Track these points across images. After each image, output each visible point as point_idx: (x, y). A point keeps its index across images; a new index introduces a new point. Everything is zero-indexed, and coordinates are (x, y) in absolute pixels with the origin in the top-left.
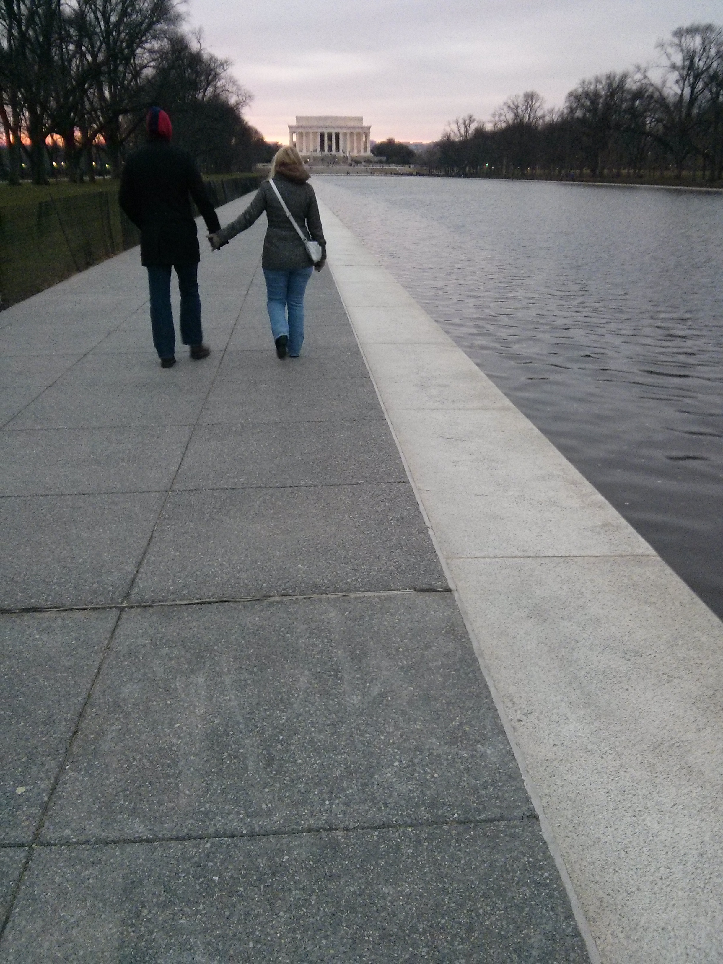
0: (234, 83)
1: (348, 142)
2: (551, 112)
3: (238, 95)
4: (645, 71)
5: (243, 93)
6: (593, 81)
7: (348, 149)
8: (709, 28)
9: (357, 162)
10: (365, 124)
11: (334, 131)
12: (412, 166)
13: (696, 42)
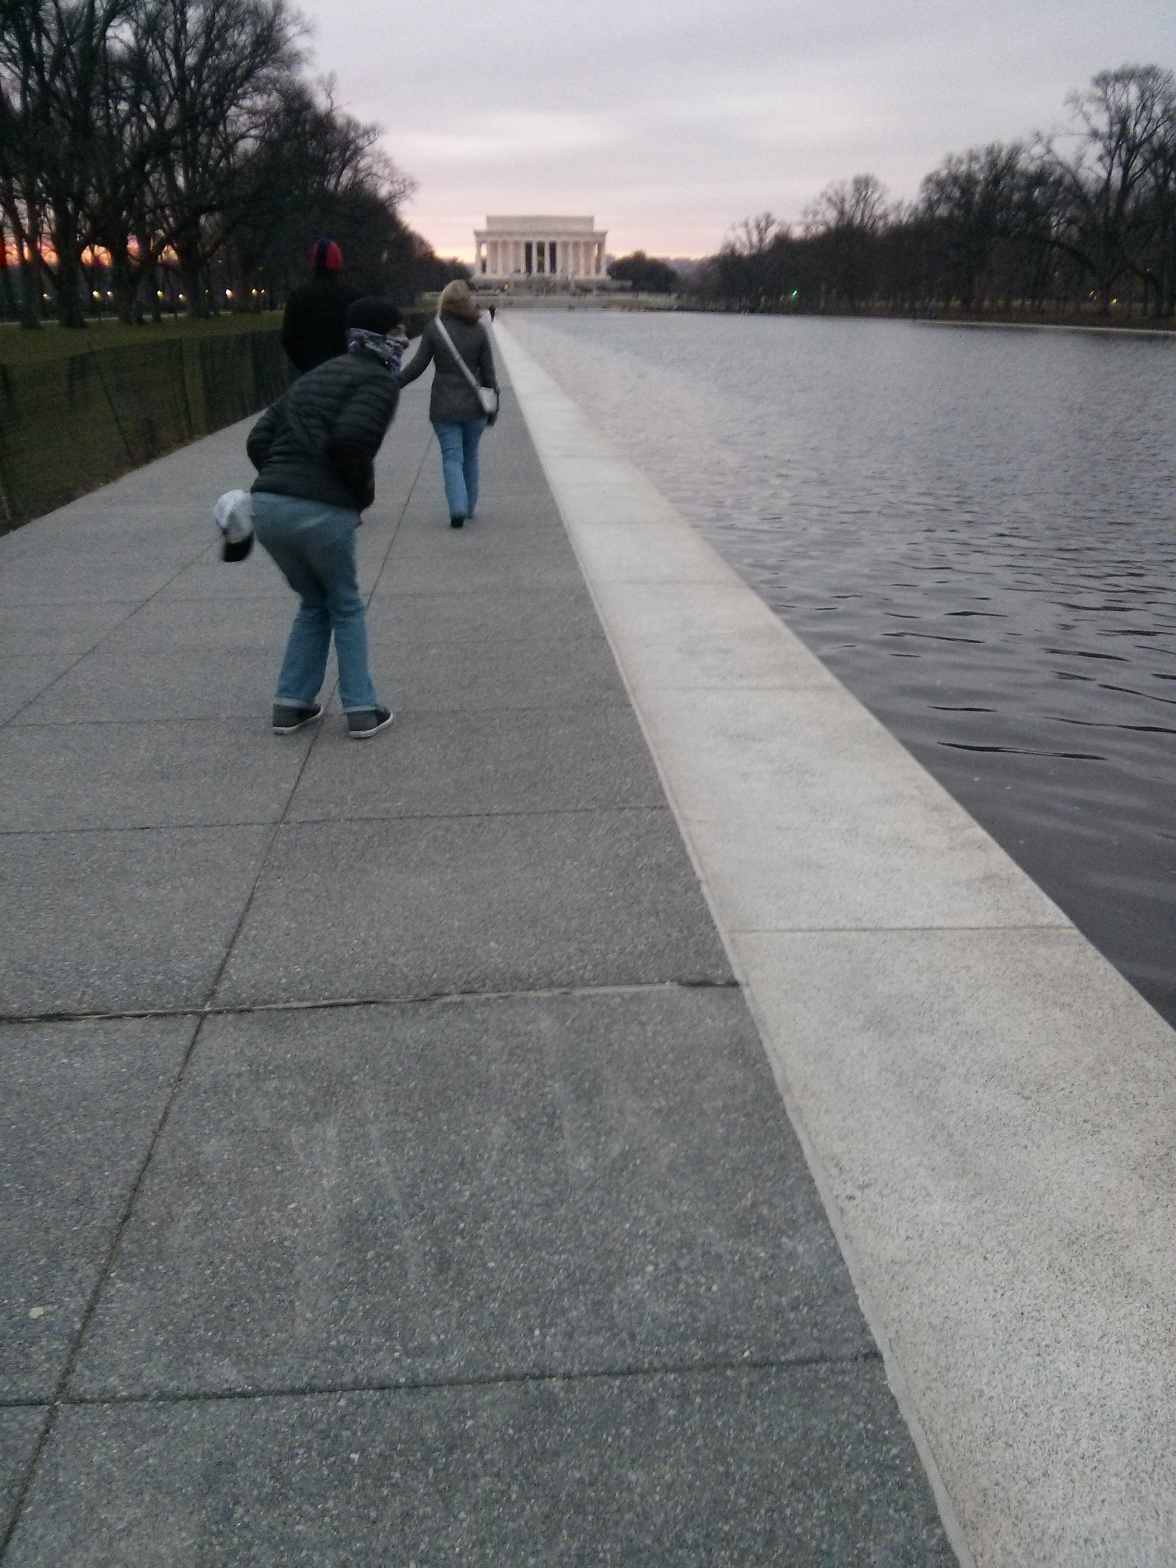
0: (387, 163)
1: (571, 257)
2: (898, 207)
3: (392, 182)
4: (1049, 142)
5: (401, 180)
6: (964, 157)
7: (571, 270)
8: (1150, 73)
9: (584, 289)
10: (598, 228)
11: (547, 240)
12: (674, 296)
13: (1131, 95)
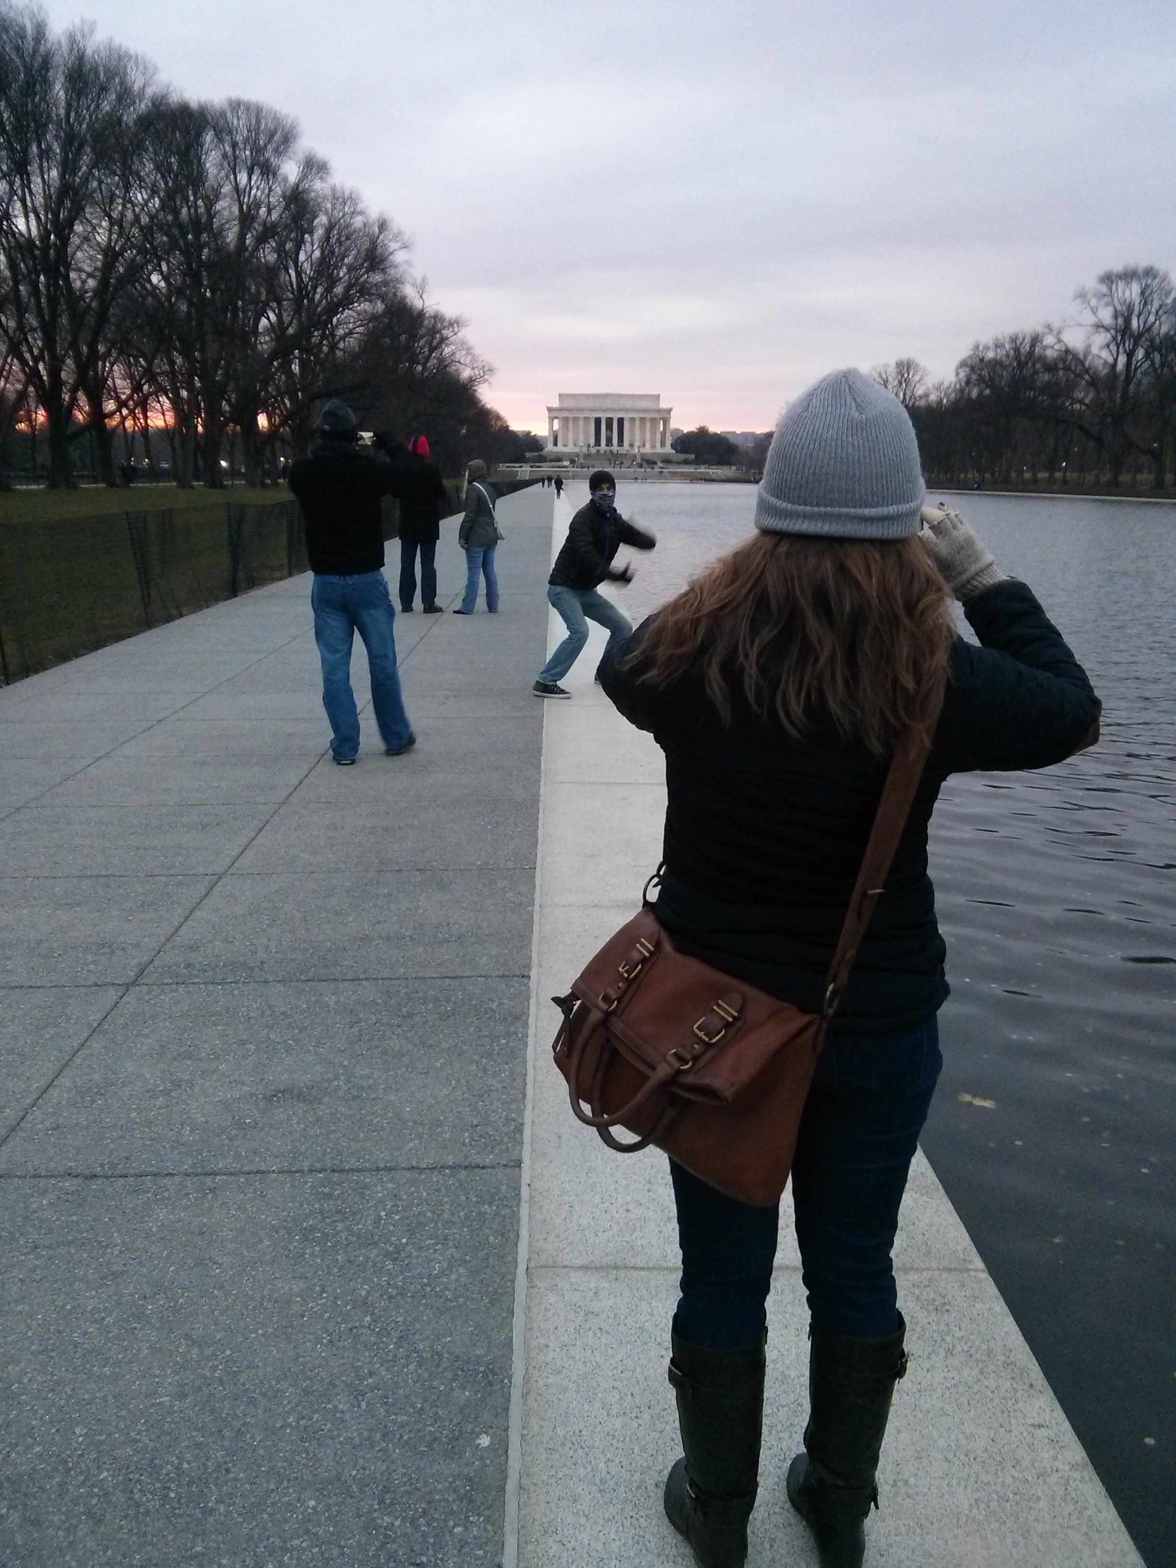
0: (469, 350)
1: (637, 433)
2: (938, 388)
3: (473, 368)
4: (1059, 333)
5: (480, 365)
6: (990, 344)
7: (637, 444)
8: (1150, 272)
9: (648, 462)
10: (663, 405)
11: (615, 416)
